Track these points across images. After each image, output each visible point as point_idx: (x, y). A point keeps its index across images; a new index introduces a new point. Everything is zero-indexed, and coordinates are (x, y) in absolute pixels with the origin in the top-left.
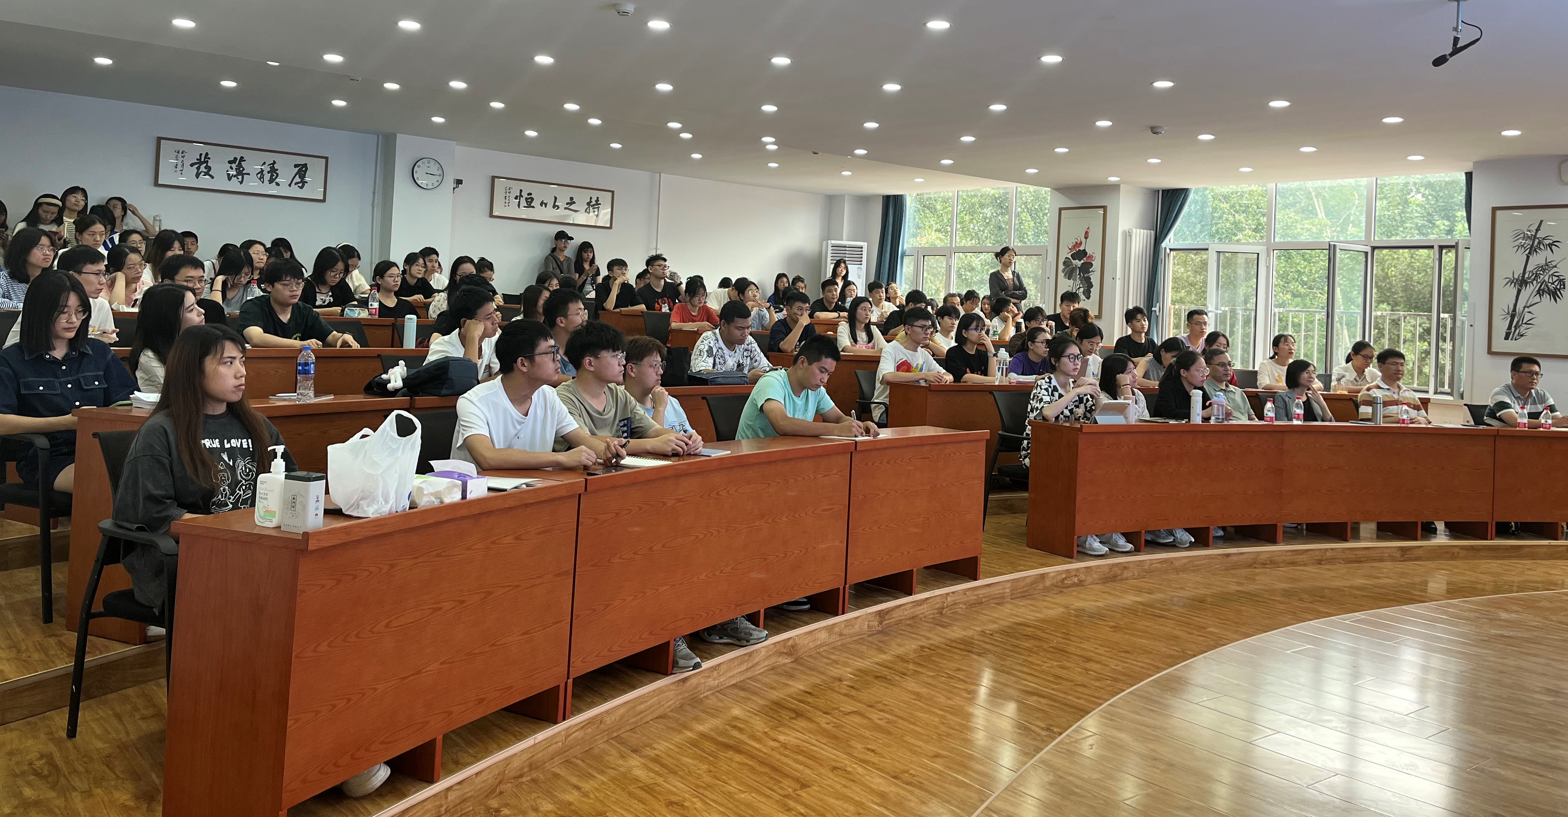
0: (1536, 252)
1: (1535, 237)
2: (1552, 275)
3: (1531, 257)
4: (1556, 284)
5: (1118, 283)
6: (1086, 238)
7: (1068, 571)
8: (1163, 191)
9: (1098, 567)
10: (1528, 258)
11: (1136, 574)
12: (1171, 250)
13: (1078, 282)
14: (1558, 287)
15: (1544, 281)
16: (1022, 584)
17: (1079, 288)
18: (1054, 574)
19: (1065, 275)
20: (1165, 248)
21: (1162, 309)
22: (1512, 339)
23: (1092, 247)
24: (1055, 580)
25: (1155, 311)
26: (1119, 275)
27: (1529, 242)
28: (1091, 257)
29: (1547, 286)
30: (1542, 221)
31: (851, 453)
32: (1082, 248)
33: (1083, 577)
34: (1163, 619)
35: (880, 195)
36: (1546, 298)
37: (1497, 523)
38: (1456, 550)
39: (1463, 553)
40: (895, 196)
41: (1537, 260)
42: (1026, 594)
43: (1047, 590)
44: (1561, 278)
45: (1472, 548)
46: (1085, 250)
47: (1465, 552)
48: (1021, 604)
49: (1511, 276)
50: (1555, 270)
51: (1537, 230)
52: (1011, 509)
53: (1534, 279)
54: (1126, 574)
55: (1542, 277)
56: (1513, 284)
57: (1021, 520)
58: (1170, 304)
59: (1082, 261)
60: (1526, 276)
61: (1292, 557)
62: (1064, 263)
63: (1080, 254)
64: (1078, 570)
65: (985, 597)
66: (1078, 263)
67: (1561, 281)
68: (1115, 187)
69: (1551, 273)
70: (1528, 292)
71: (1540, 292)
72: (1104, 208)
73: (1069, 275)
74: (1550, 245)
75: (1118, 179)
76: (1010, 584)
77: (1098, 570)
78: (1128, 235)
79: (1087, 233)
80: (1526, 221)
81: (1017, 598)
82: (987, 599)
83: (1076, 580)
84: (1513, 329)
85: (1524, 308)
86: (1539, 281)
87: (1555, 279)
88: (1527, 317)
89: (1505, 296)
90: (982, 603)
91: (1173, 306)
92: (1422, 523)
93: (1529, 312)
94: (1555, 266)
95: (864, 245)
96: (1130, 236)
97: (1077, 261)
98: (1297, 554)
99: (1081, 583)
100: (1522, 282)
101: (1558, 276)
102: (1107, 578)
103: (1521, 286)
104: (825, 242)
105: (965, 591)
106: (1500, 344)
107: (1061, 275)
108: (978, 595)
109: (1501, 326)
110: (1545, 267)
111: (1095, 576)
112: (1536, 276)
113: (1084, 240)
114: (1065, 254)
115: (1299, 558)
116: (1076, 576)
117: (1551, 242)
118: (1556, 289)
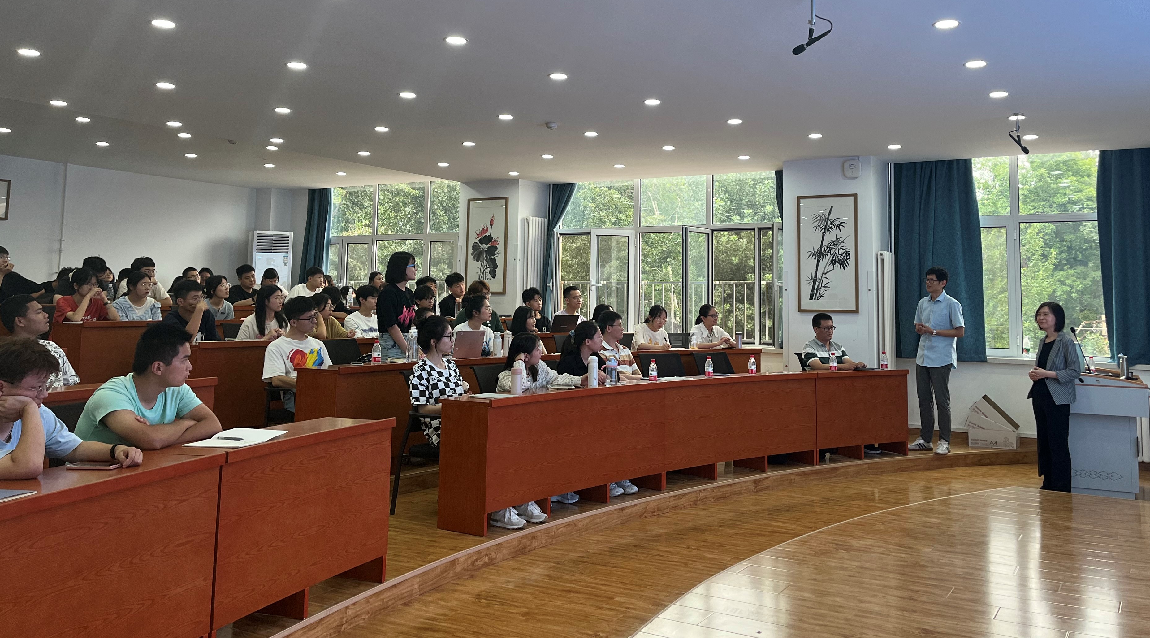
0: (829, 231)
1: (828, 219)
2: (841, 248)
3: (825, 235)
4: (844, 255)
5: (519, 264)
6: (491, 225)
7: (479, 552)
8: (553, 185)
9: (508, 542)
10: (823, 235)
11: (544, 542)
12: (561, 234)
13: (485, 263)
14: (845, 258)
15: (835, 253)
16: (432, 575)
17: (486, 269)
18: (465, 558)
19: (474, 258)
20: (557, 233)
21: (555, 284)
22: (815, 299)
23: (497, 233)
24: (466, 565)
25: (549, 286)
26: (519, 256)
27: (824, 223)
28: (496, 241)
29: (837, 257)
30: (832, 207)
31: (221, 467)
32: (488, 234)
33: (493, 555)
34: (573, 594)
35: (306, 189)
36: (837, 265)
37: (820, 450)
38: (793, 477)
39: (798, 479)
40: (320, 189)
41: (830, 237)
42: (436, 586)
43: (459, 576)
44: (847, 250)
45: (804, 474)
46: (490, 235)
47: (799, 477)
48: (430, 599)
49: (812, 250)
50: (843, 244)
51: (829, 214)
52: (422, 484)
53: (828, 252)
54: (535, 543)
55: (834, 250)
56: (814, 256)
57: (433, 495)
58: (560, 280)
59: (488, 245)
60: (823, 249)
61: (676, 502)
62: (473, 247)
63: (487, 239)
64: (488, 549)
65: (390, 600)
66: (484, 247)
67: (847, 253)
68: (514, 182)
69: (840, 247)
70: (825, 261)
71: (833, 262)
72: (506, 199)
73: (478, 257)
74: (838, 225)
75: (517, 174)
76: (418, 579)
77: (509, 545)
78: (526, 222)
79: (492, 221)
80: (821, 207)
81: (426, 592)
82: (393, 601)
83: (486, 559)
84: (815, 291)
85: (822, 274)
86: (832, 253)
87: (843, 251)
88: (825, 281)
89: (809, 265)
90: (387, 607)
91: (563, 282)
92: (769, 457)
93: (826, 278)
94: (843, 242)
95: (291, 234)
96: (528, 223)
97: (484, 245)
98: (679, 499)
99: (492, 563)
100: (819, 255)
101: (845, 249)
102: (517, 551)
103: (819, 258)
104: (250, 233)
105: (367, 600)
106: (807, 304)
107: (470, 257)
108: (383, 599)
109: (806, 289)
110: (836, 242)
111: (505, 551)
112: (830, 249)
113: (489, 227)
114: (474, 239)
115: (680, 502)
116: (486, 555)
117: (839, 223)
118: (844, 259)
